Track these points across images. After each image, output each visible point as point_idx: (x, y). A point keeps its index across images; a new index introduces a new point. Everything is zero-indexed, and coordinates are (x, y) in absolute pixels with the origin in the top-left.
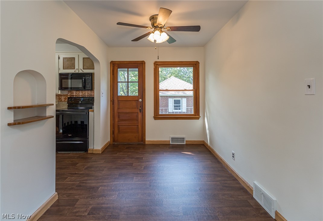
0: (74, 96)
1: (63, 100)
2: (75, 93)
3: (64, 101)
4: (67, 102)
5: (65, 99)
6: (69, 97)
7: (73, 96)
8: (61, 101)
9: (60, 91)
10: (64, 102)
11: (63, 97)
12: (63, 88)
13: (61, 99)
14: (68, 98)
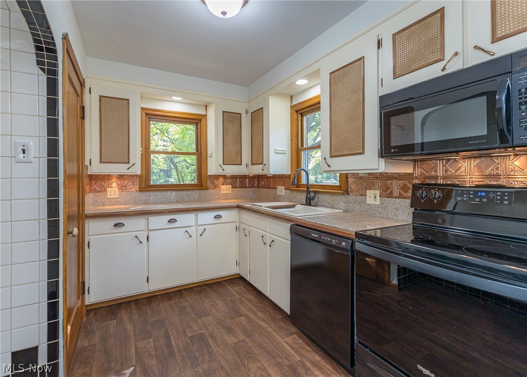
0: (440, 181)
1: (396, 192)
2: (440, 170)
3: (401, 196)
4: (408, 201)
5: (404, 188)
6: (416, 181)
7: (436, 177)
8: (390, 195)
9: (382, 161)
10: (398, 200)
11: (395, 182)
12: (395, 147)
13: (388, 188)
14: (416, 188)
